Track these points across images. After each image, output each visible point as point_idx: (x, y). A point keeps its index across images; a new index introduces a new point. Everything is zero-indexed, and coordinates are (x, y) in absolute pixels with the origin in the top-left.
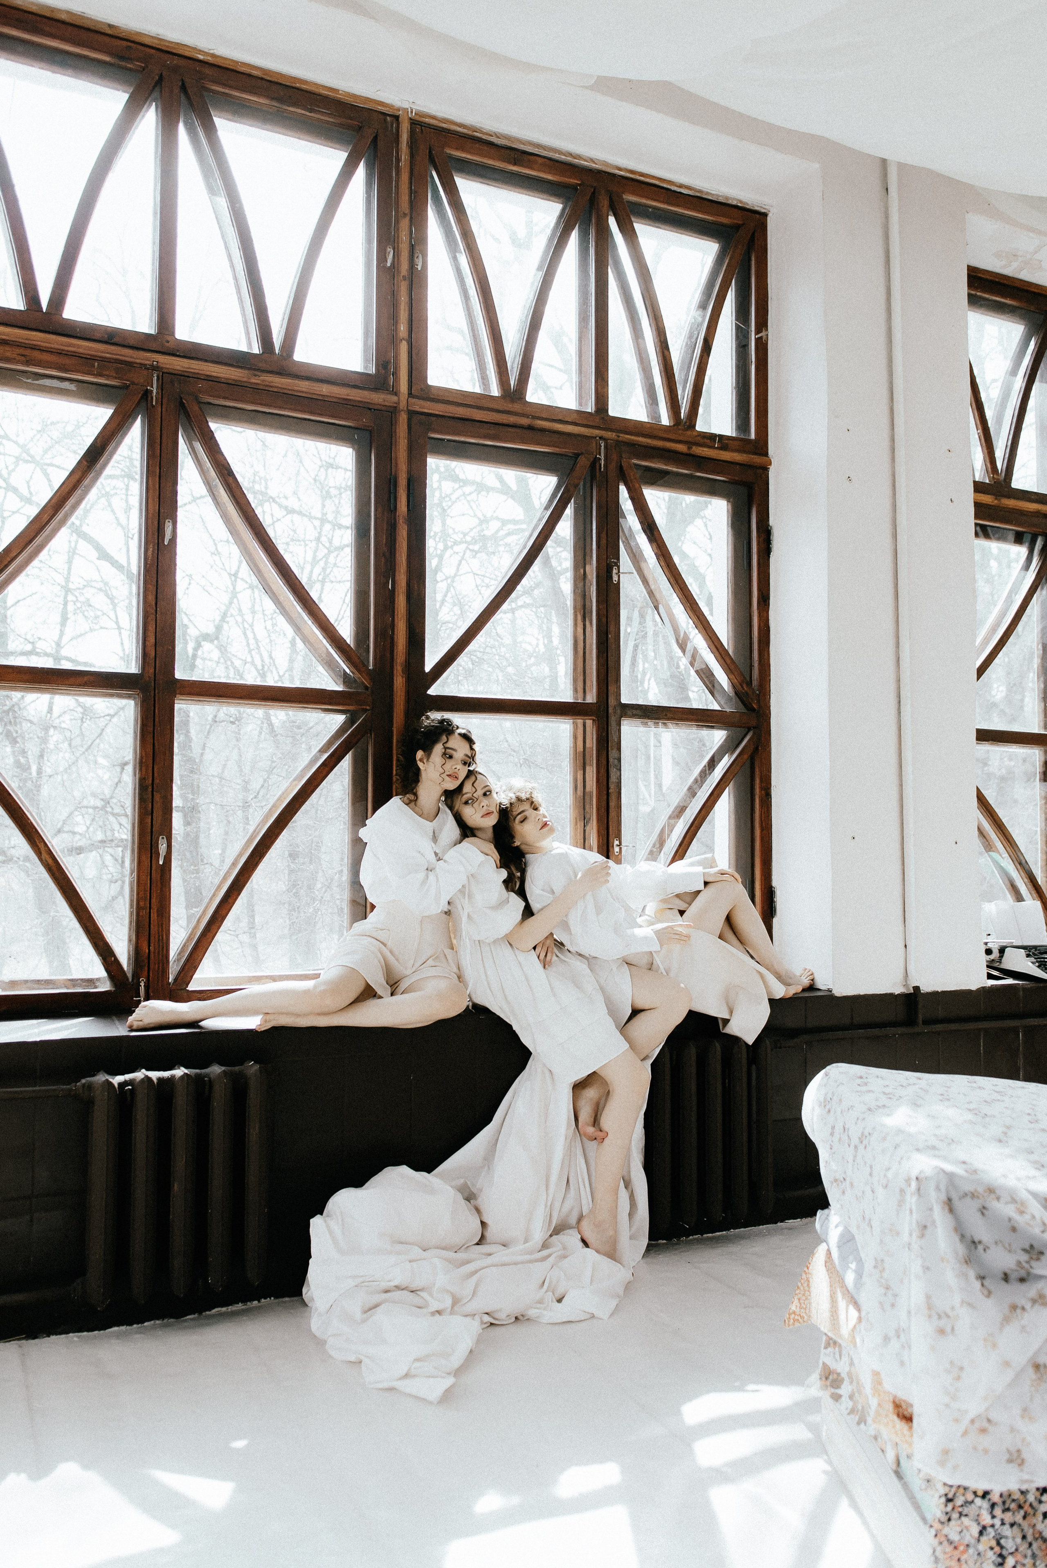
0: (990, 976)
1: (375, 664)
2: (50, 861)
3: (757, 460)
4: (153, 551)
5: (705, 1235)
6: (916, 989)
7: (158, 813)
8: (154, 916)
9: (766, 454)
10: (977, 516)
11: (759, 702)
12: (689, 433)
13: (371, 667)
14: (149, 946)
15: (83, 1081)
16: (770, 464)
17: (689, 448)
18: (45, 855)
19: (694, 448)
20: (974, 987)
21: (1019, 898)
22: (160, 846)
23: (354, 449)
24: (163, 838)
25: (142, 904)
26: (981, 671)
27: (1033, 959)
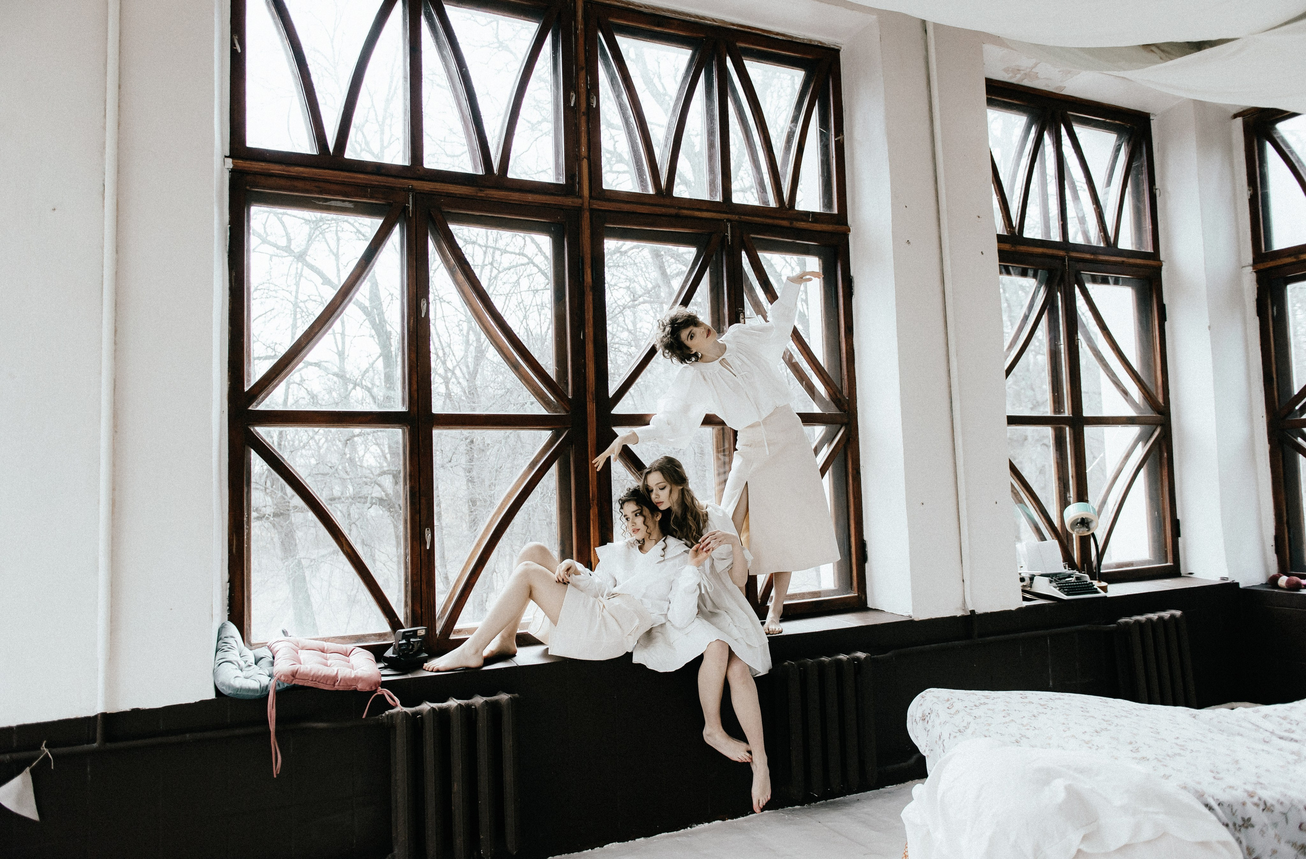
0: (1025, 599)
1: (573, 395)
2: (349, 550)
3: (841, 228)
4: (414, 322)
5: (828, 801)
6: (973, 612)
7: (424, 513)
8: (424, 586)
9: (846, 224)
10: (1000, 261)
11: (848, 405)
12: (790, 212)
13: (570, 397)
14: (421, 608)
15: (387, 713)
16: (850, 231)
17: (791, 223)
18: (346, 547)
19: (795, 223)
20: (1013, 608)
21: (1043, 538)
22: (426, 535)
23: (550, 237)
24: (428, 530)
25: (415, 578)
26: (1008, 371)
27: (1054, 584)
